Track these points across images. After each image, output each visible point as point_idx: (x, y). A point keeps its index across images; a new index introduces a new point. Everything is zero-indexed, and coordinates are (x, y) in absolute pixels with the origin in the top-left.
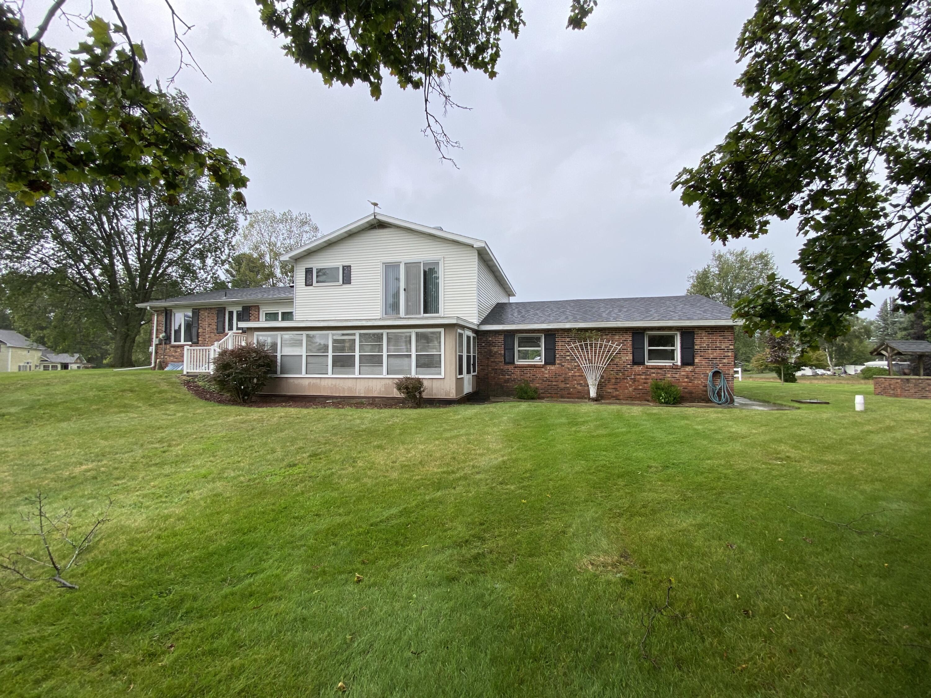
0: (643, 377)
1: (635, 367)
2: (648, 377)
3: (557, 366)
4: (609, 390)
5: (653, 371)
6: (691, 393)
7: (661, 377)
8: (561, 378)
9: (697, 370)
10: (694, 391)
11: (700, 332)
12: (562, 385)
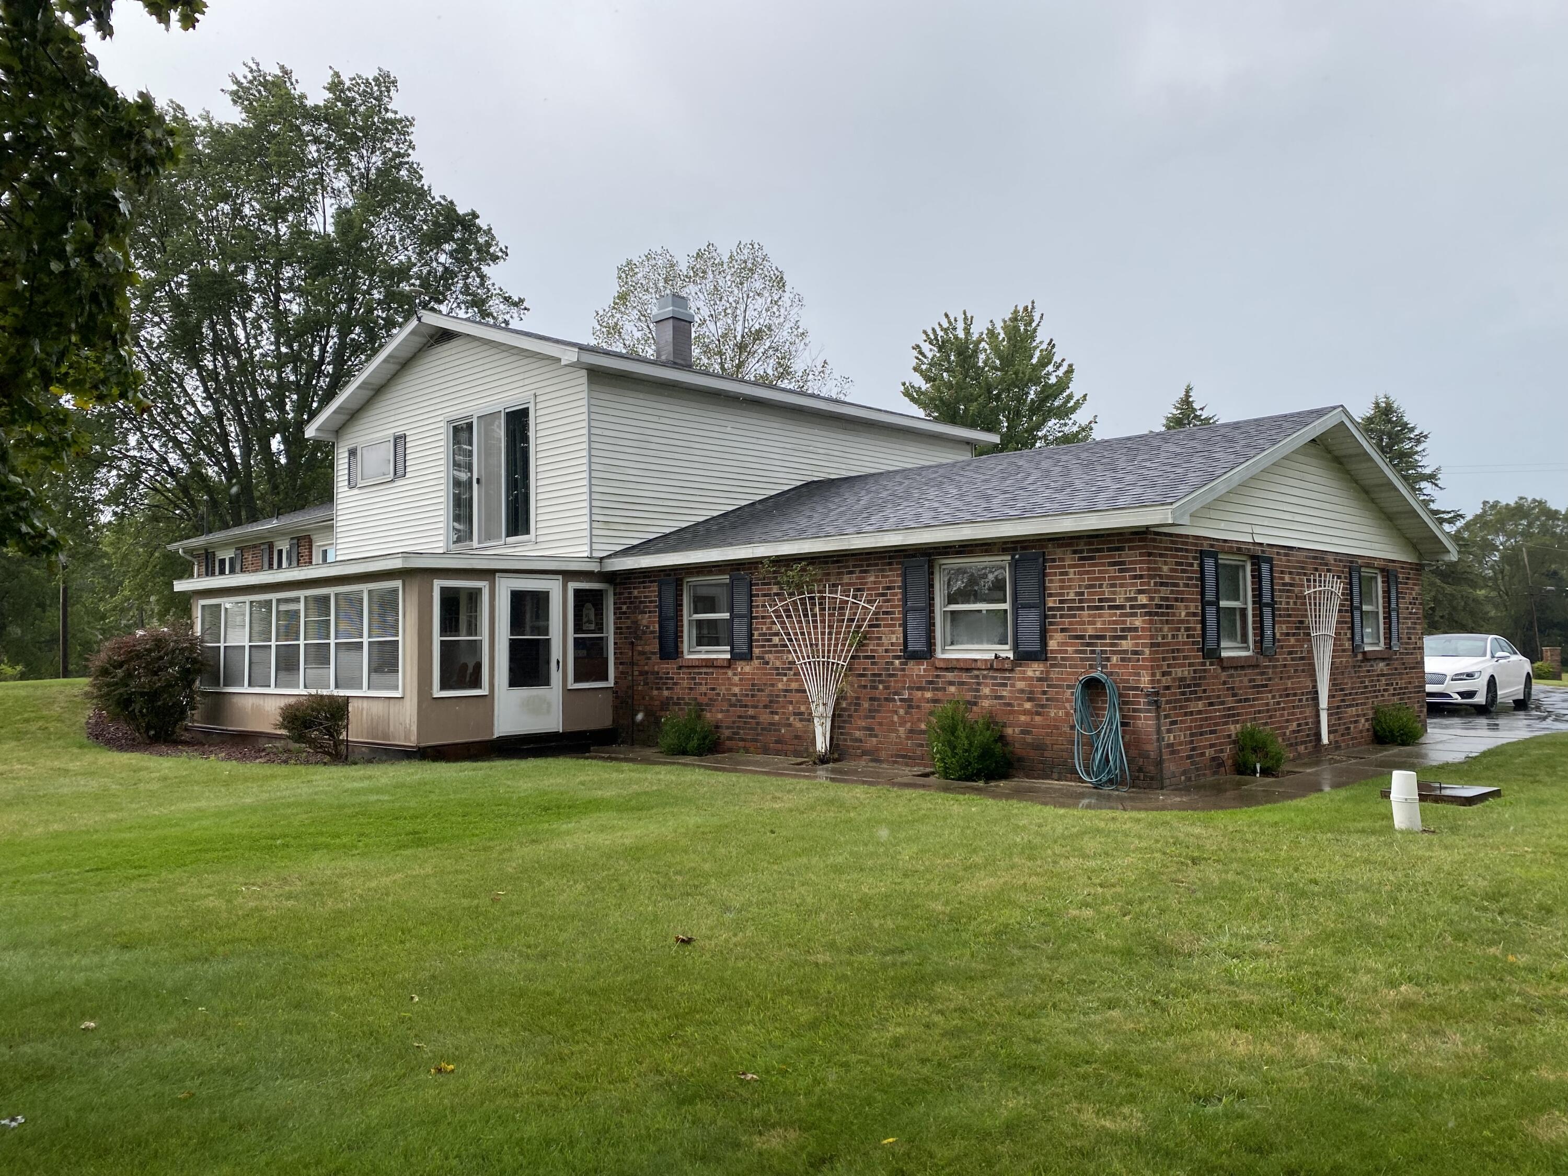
0: (928, 695)
1: (911, 663)
2: (940, 694)
3: (756, 662)
4: (858, 734)
5: (950, 676)
6: (1039, 747)
7: (969, 696)
8: (763, 697)
9: (1055, 674)
10: (1048, 741)
11: (1059, 553)
12: (765, 717)
